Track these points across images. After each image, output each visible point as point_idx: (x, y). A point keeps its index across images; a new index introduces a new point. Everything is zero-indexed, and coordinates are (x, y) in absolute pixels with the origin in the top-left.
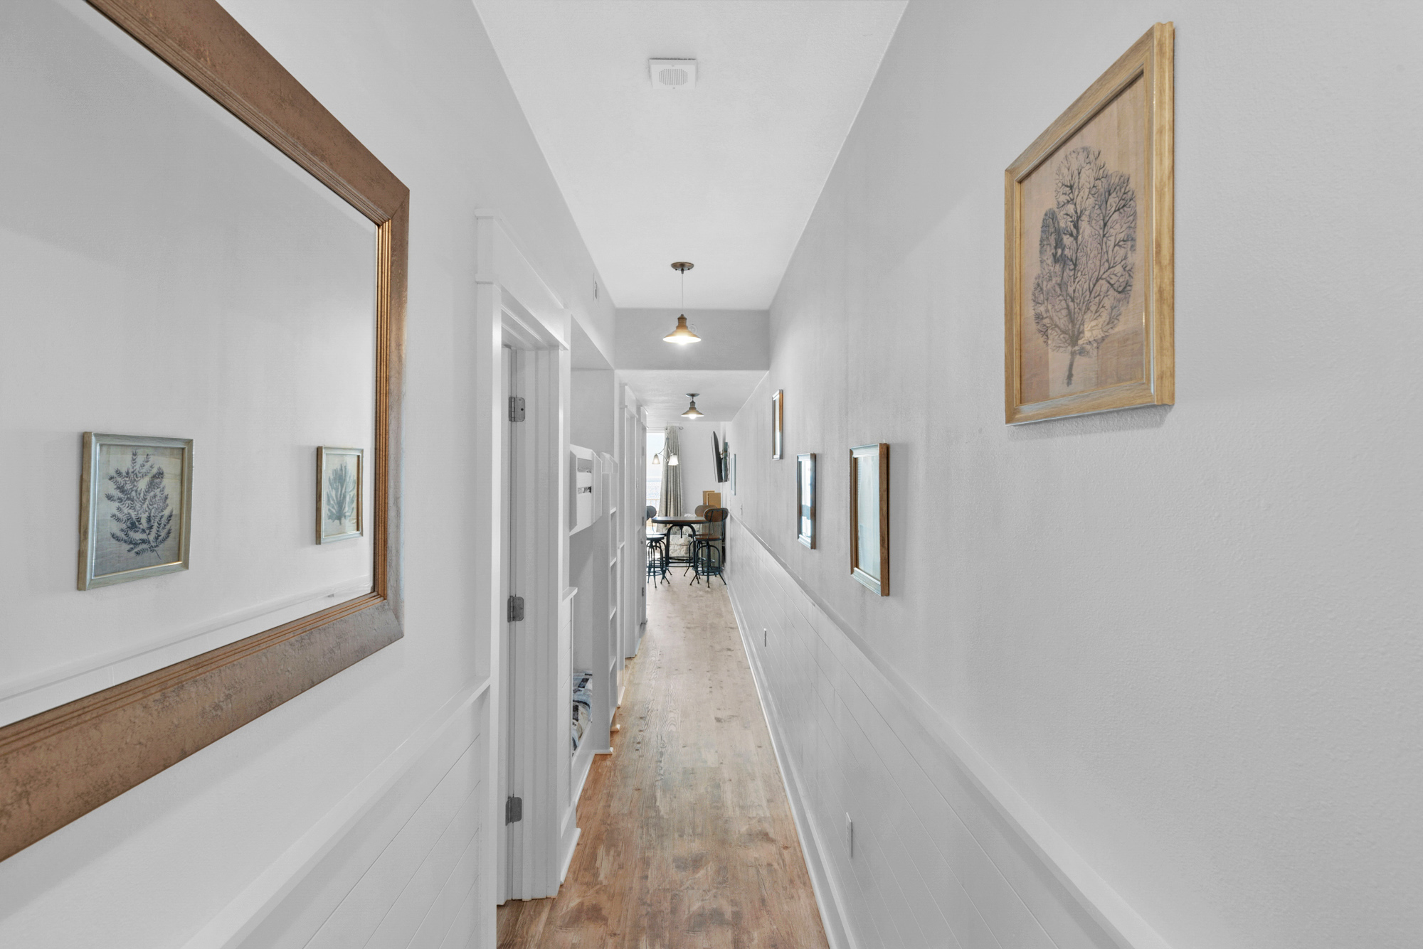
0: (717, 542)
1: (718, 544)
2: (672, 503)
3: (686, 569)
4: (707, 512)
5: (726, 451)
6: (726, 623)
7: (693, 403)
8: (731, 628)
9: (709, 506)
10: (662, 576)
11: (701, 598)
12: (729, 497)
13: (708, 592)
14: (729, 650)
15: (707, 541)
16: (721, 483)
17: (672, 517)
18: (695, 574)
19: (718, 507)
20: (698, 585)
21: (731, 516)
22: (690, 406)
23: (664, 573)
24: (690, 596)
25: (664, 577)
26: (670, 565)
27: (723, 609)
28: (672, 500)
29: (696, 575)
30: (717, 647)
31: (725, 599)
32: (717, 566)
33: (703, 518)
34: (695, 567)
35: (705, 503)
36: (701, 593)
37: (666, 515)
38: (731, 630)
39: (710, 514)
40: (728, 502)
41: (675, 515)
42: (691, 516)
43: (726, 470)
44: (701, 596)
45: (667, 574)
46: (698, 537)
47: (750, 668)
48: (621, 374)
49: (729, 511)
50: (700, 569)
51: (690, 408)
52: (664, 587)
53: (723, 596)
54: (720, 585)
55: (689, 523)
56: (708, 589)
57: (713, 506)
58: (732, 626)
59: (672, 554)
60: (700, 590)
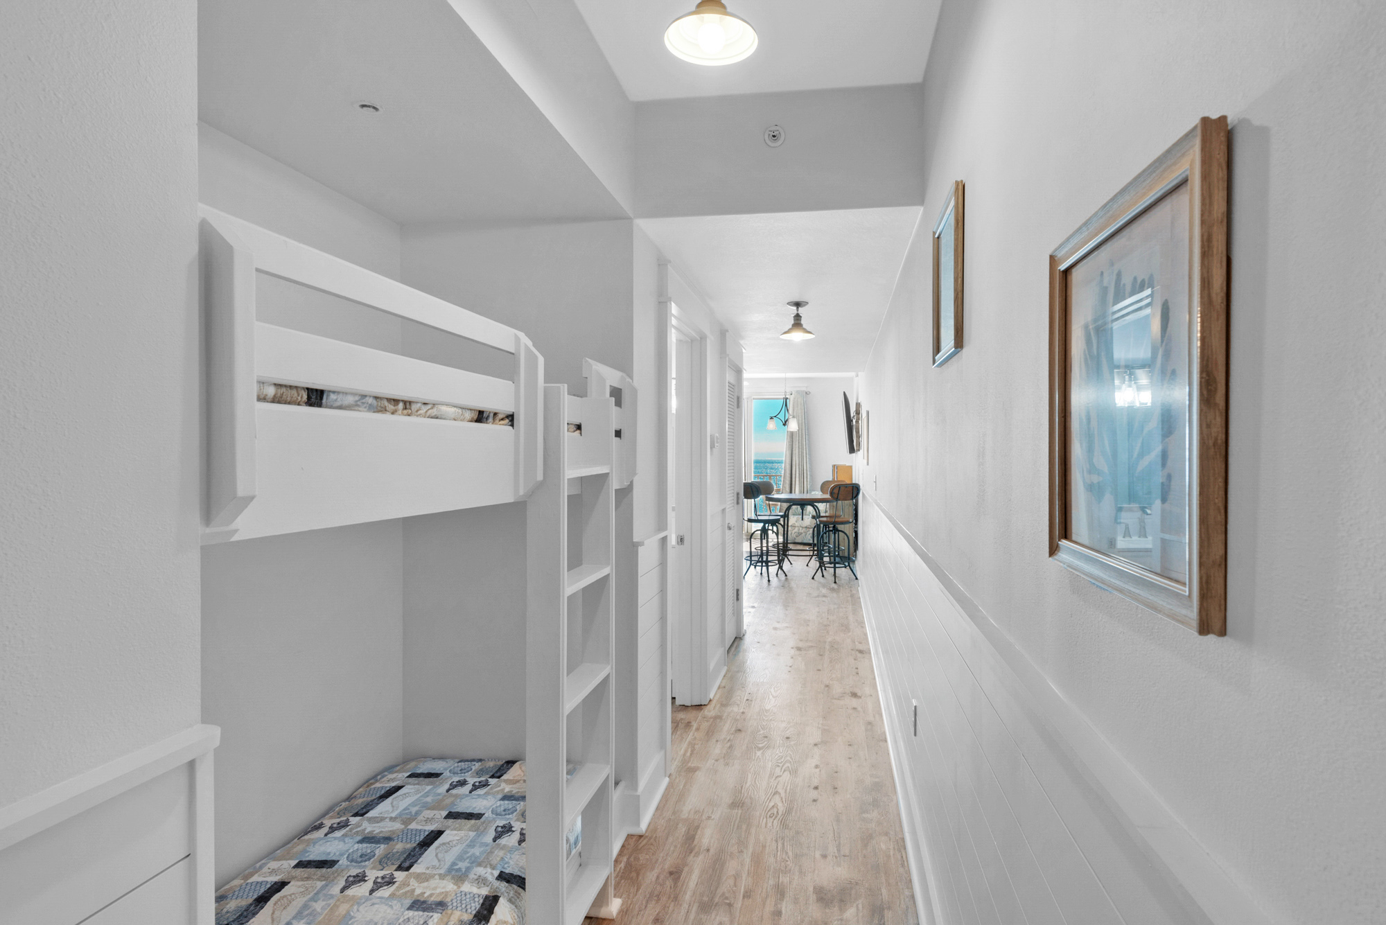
0: (847, 526)
1: (848, 529)
2: (797, 479)
3: (809, 558)
4: (833, 489)
5: (858, 413)
6: (853, 642)
7: (798, 317)
8: (861, 652)
9: (839, 481)
10: (778, 565)
11: (824, 599)
12: (862, 470)
13: (833, 590)
14: (854, 695)
15: (835, 524)
16: (854, 454)
17: (797, 495)
18: (818, 565)
19: (848, 482)
20: (822, 580)
21: (863, 493)
22: (793, 322)
23: (780, 562)
24: (809, 594)
25: (781, 567)
26: (790, 553)
27: (851, 618)
28: (797, 475)
29: (820, 567)
30: (837, 689)
31: (855, 601)
32: (846, 555)
33: (828, 496)
34: (820, 558)
35: (834, 479)
36: (824, 591)
37: (791, 492)
38: (859, 655)
39: (836, 491)
40: (860, 476)
41: (800, 492)
42: (818, 494)
43: (858, 437)
44: (825, 596)
45: (786, 565)
46: (825, 519)
47: (886, 741)
48: (650, 229)
49: (861, 487)
50: (826, 559)
51: (794, 325)
52: (780, 580)
53: (852, 596)
54: (850, 580)
55: (812, 502)
56: (834, 585)
57: (844, 481)
58: (861, 647)
59: (790, 539)
60: (824, 586)
